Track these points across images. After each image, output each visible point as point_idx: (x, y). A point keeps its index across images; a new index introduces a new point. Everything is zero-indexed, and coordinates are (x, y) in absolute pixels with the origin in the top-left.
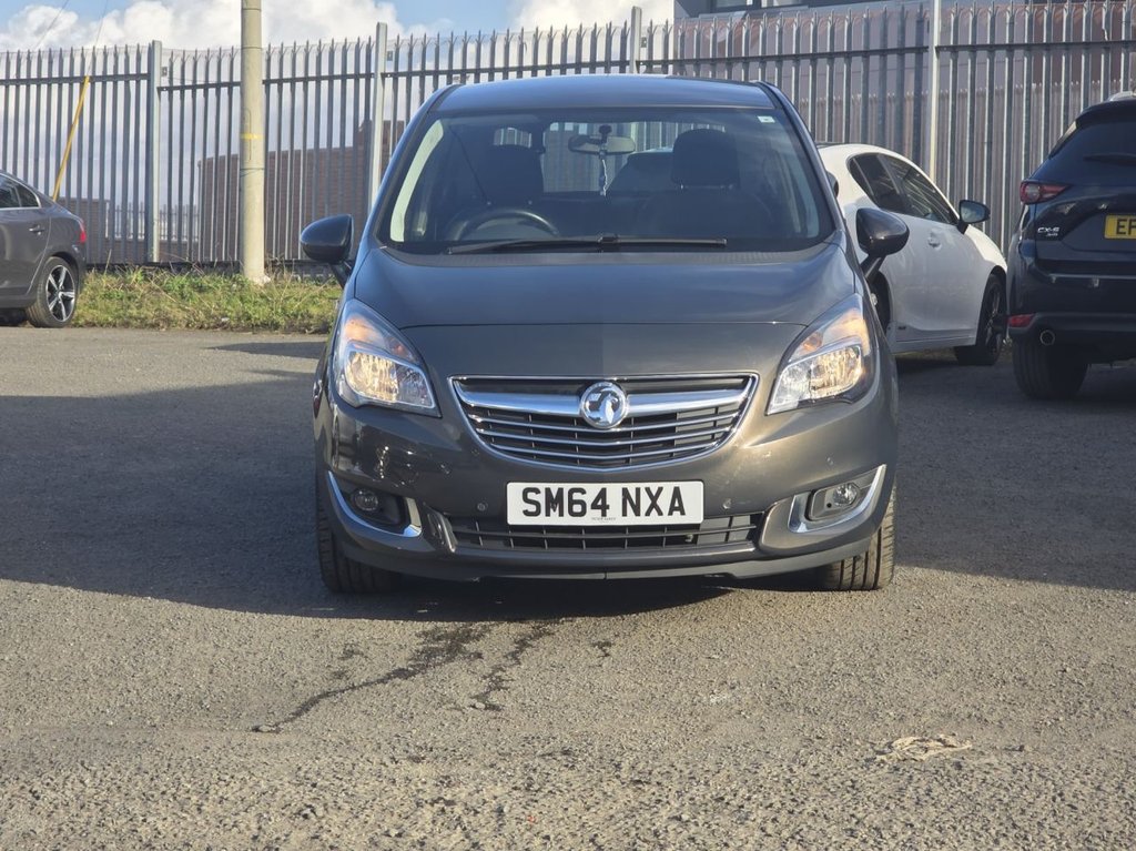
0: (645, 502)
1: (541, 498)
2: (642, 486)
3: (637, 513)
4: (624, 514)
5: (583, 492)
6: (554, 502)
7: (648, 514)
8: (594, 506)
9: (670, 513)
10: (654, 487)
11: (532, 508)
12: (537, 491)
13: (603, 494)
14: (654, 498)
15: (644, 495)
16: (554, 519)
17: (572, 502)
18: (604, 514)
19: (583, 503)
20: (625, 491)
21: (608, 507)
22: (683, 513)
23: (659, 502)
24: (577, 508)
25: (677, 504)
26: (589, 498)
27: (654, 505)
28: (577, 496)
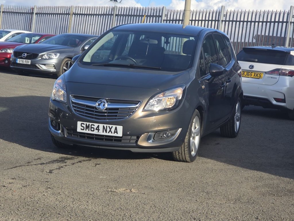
0: (108, 130)
1: (85, 126)
3: (106, 132)
4: (103, 132)
5: (94, 125)
6: (87, 127)
7: (109, 133)
8: (96, 129)
9: (114, 133)
11: (83, 128)
13: (98, 126)
14: (110, 129)
16: (87, 131)
17: (91, 128)
18: (98, 131)
22: (117, 133)
23: (112, 130)
25: (116, 131)
26: (95, 127)
27: (110, 131)
28: (93, 126)
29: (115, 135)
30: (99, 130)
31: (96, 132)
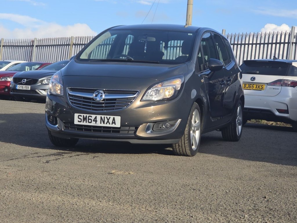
0: (106, 121)
1: (82, 118)
2: (105, 116)
3: (104, 123)
4: (101, 123)
5: (91, 117)
6: (85, 119)
7: (106, 124)
8: (94, 121)
9: (112, 124)
10: (108, 117)
11: (80, 120)
12: (81, 116)
13: (96, 118)
14: (108, 120)
15: (106, 119)
16: (85, 123)
17: (89, 119)
18: (96, 123)
19: (91, 120)
20: (101, 117)
21: (97, 121)
22: (115, 124)
23: (109, 121)
24: (90, 121)
25: (114, 122)
26: (93, 118)
27: (108, 122)
28: (90, 118)
29: (113, 125)
30: (96, 121)
31: (93, 124)
